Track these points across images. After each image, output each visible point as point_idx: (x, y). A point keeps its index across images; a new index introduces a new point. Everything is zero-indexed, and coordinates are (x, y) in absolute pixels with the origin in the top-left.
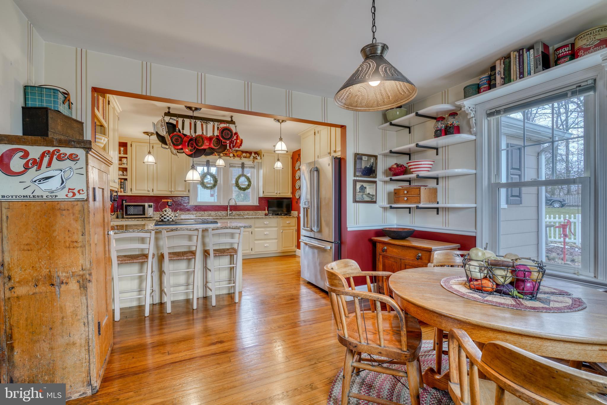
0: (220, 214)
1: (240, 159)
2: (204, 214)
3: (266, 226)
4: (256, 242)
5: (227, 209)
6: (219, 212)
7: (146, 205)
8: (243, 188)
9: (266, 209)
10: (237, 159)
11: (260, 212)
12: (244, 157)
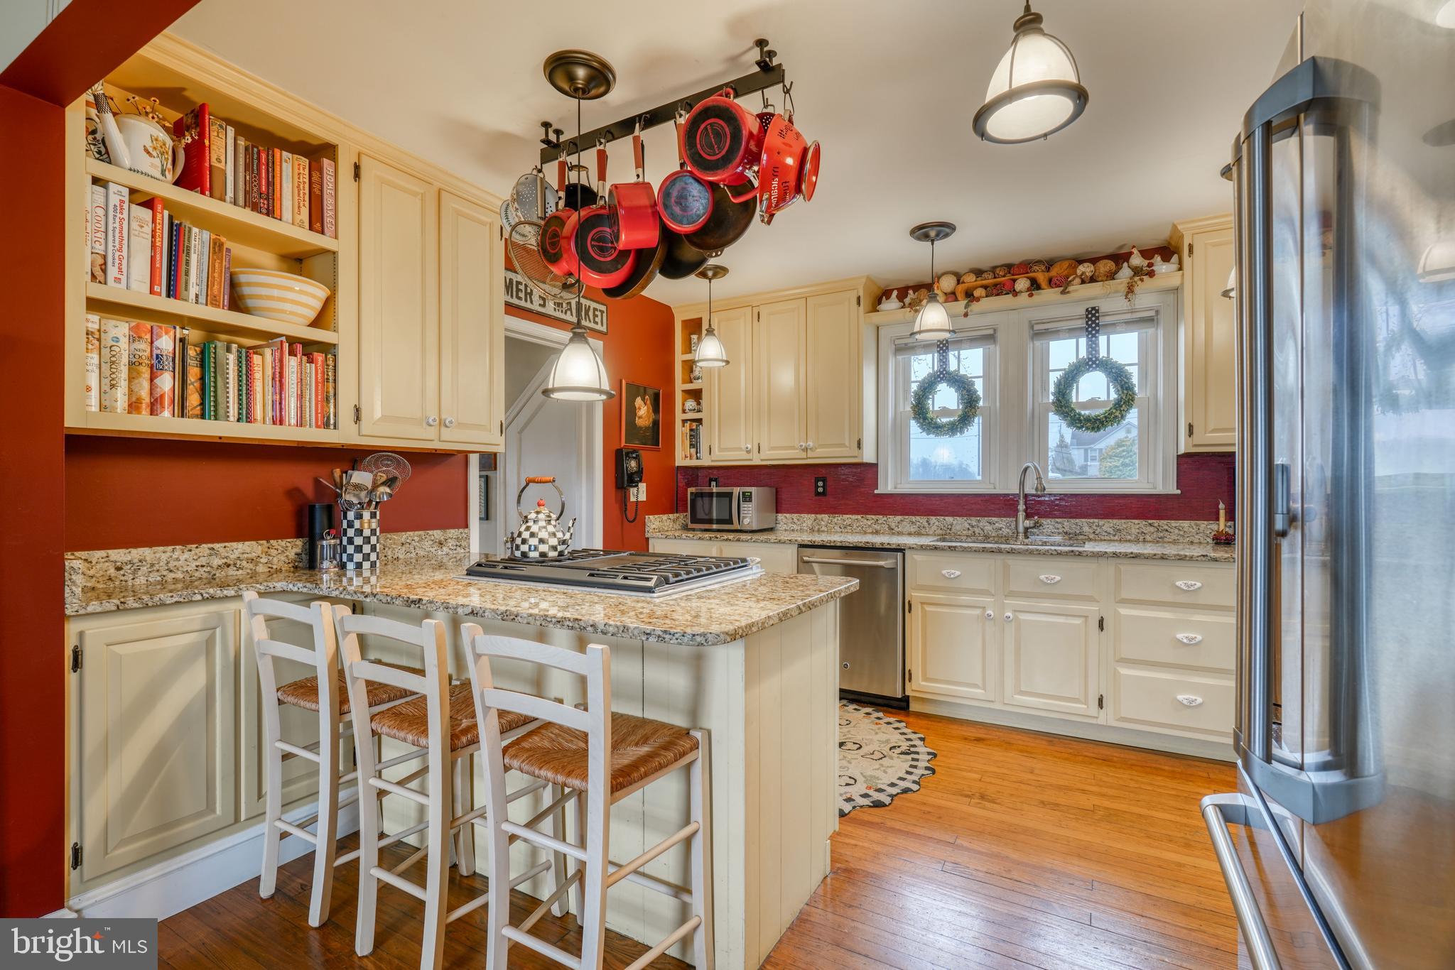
0: (988, 528)
1: (1063, 293)
2: (926, 524)
3: (1181, 599)
4: (1124, 671)
5: (1017, 511)
6: (984, 522)
7: (736, 491)
8: (1088, 419)
9: (1222, 513)
10: (1049, 295)
11: (1185, 524)
12: (1083, 282)
